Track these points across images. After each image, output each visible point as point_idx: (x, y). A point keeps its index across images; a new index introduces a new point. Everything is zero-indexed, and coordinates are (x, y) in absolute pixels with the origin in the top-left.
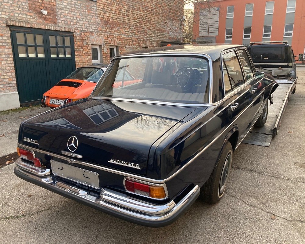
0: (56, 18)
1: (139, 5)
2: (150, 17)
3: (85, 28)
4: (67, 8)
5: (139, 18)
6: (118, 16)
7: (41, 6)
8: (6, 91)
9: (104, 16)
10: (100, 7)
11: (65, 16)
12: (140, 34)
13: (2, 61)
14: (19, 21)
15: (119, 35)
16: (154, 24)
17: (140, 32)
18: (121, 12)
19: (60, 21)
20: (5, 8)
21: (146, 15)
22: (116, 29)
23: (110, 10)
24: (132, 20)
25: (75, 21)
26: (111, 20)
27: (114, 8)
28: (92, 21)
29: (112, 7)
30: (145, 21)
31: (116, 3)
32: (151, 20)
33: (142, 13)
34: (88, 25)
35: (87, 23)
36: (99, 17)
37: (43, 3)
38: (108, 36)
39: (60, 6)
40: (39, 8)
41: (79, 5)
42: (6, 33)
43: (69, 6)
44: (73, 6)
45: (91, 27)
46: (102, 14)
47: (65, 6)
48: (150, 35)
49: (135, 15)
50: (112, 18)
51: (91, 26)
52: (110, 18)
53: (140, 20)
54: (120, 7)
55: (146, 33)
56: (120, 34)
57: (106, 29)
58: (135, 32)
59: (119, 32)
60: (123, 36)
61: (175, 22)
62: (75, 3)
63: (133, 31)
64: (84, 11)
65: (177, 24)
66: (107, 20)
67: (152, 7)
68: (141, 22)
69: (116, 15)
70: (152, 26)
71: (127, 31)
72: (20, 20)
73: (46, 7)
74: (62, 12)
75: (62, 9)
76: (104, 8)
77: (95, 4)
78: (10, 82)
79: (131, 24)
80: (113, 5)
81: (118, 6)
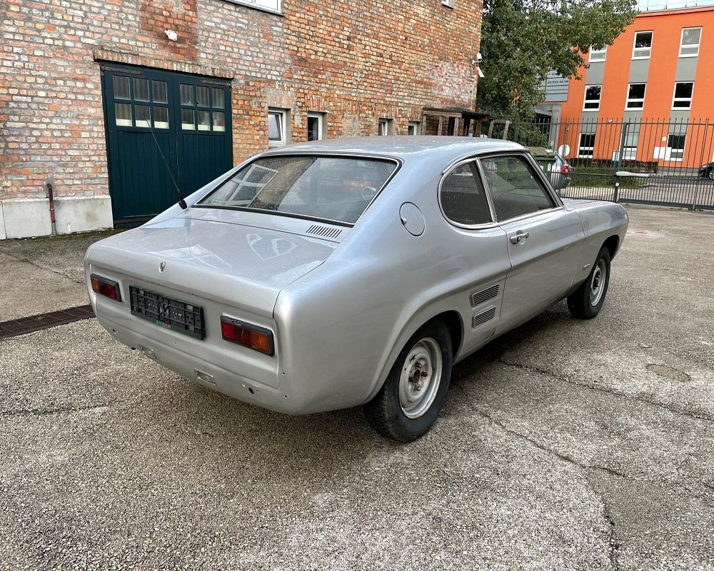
0: (196, 47)
1: (378, 25)
2: (401, 52)
3: (256, 72)
4: (220, 28)
5: (375, 54)
6: (329, 50)
7: (167, 22)
8: (87, 193)
9: (298, 47)
10: (291, 28)
11: (216, 46)
12: (377, 90)
13: (83, 131)
14: (120, 53)
15: (328, 89)
16: (410, 70)
17: (375, 86)
18: (337, 40)
19: (203, 55)
20: (93, 25)
21: (391, 50)
22: (324, 77)
23: (312, 37)
24: (360, 59)
25: (234, 56)
26: (313, 57)
27: (321, 31)
28: (272, 57)
29: (316, 29)
30: (389, 61)
31: (327, 21)
32: (403, 60)
33: (385, 44)
34: (263, 66)
35: (261, 61)
36: (288, 48)
37: (170, 17)
38: (306, 91)
39: (208, 23)
40: (162, 27)
41: (246, 22)
42: (92, 76)
43: (224, 24)
44: (234, 24)
45: (271, 70)
46: (294, 43)
47: (216, 23)
48: (400, 94)
49: (367, 48)
50: (316, 52)
51: (269, 67)
52: (312, 52)
53: (379, 59)
54: (335, 30)
55: (389, 88)
56: (331, 87)
57: (303, 76)
58: (365, 84)
59: (329, 82)
60: (337, 92)
61: (458, 66)
62: (237, 18)
63: (361, 83)
64: (254, 36)
65: (463, 71)
66: (304, 55)
67: (406, 30)
68: (381, 63)
69: (324, 46)
70: (405, 72)
71: (348, 81)
72: (122, 51)
73: (176, 26)
74: (209, 37)
75: (209, 30)
76: (300, 29)
77: (280, 21)
78: (95, 176)
79: (356, 66)
80: (319, 24)
81: (331, 27)
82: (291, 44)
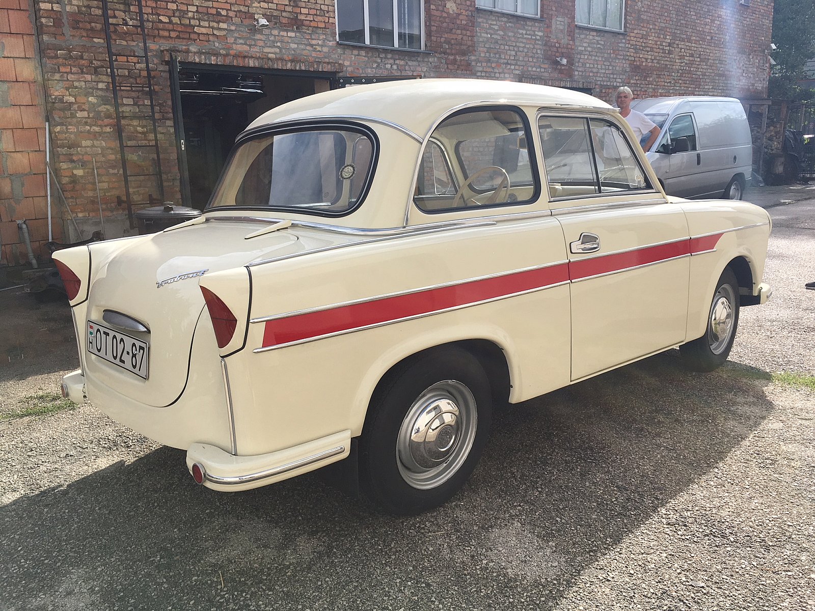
0: (573, 68)
1: (690, 30)
2: (707, 50)
3: (607, 81)
4: (587, 51)
5: (688, 55)
6: (655, 57)
7: (558, 52)
9: (635, 57)
10: (631, 42)
11: (584, 64)
12: (689, 86)
14: (532, 78)
15: (654, 89)
16: (714, 65)
17: (688, 82)
18: (661, 47)
19: (576, 73)
20: (519, 61)
21: (700, 49)
22: (651, 79)
23: (645, 47)
24: (677, 61)
25: (595, 70)
26: (644, 64)
27: (650, 42)
28: (617, 68)
29: (647, 41)
30: (699, 60)
31: (655, 33)
32: (709, 57)
33: (695, 45)
34: (612, 76)
35: (610, 72)
36: (628, 59)
37: (560, 47)
38: (639, 93)
39: (580, 48)
40: (555, 55)
41: (603, 43)
43: (590, 47)
44: (595, 46)
45: (616, 78)
46: (632, 54)
47: (585, 47)
48: (706, 87)
49: (683, 50)
50: (646, 59)
51: (615, 76)
52: (644, 60)
53: (691, 58)
54: (661, 40)
55: (698, 83)
56: (656, 87)
57: (637, 80)
58: (680, 81)
59: (655, 83)
60: (660, 91)
61: (753, 58)
62: (598, 41)
63: (677, 81)
64: (608, 53)
65: (757, 61)
66: (638, 64)
67: (712, 31)
68: (692, 62)
69: (652, 53)
70: (710, 68)
71: (668, 81)
73: (562, 53)
74: (580, 58)
75: (580, 53)
76: (637, 43)
77: (624, 39)
79: (674, 67)
80: (649, 36)
81: (658, 37)
82: (630, 56)
